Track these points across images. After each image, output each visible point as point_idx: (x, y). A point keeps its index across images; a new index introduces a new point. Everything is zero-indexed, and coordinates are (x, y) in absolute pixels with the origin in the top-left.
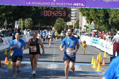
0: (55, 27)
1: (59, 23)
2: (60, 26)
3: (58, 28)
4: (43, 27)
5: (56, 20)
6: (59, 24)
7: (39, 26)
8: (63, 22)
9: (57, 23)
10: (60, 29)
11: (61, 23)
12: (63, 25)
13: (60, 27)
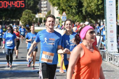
0: (23, 20)
1: (26, 15)
2: (27, 18)
3: (26, 21)
4: (8, 21)
5: (22, 12)
6: (27, 17)
7: (4, 20)
8: (30, 14)
9: (24, 15)
10: (28, 22)
11: (29, 16)
12: (31, 17)
13: (28, 21)
